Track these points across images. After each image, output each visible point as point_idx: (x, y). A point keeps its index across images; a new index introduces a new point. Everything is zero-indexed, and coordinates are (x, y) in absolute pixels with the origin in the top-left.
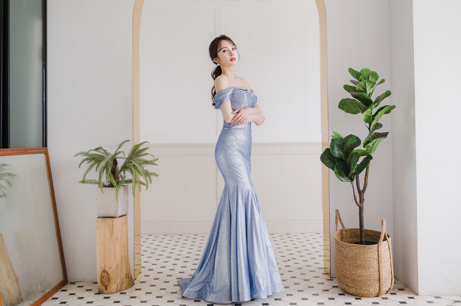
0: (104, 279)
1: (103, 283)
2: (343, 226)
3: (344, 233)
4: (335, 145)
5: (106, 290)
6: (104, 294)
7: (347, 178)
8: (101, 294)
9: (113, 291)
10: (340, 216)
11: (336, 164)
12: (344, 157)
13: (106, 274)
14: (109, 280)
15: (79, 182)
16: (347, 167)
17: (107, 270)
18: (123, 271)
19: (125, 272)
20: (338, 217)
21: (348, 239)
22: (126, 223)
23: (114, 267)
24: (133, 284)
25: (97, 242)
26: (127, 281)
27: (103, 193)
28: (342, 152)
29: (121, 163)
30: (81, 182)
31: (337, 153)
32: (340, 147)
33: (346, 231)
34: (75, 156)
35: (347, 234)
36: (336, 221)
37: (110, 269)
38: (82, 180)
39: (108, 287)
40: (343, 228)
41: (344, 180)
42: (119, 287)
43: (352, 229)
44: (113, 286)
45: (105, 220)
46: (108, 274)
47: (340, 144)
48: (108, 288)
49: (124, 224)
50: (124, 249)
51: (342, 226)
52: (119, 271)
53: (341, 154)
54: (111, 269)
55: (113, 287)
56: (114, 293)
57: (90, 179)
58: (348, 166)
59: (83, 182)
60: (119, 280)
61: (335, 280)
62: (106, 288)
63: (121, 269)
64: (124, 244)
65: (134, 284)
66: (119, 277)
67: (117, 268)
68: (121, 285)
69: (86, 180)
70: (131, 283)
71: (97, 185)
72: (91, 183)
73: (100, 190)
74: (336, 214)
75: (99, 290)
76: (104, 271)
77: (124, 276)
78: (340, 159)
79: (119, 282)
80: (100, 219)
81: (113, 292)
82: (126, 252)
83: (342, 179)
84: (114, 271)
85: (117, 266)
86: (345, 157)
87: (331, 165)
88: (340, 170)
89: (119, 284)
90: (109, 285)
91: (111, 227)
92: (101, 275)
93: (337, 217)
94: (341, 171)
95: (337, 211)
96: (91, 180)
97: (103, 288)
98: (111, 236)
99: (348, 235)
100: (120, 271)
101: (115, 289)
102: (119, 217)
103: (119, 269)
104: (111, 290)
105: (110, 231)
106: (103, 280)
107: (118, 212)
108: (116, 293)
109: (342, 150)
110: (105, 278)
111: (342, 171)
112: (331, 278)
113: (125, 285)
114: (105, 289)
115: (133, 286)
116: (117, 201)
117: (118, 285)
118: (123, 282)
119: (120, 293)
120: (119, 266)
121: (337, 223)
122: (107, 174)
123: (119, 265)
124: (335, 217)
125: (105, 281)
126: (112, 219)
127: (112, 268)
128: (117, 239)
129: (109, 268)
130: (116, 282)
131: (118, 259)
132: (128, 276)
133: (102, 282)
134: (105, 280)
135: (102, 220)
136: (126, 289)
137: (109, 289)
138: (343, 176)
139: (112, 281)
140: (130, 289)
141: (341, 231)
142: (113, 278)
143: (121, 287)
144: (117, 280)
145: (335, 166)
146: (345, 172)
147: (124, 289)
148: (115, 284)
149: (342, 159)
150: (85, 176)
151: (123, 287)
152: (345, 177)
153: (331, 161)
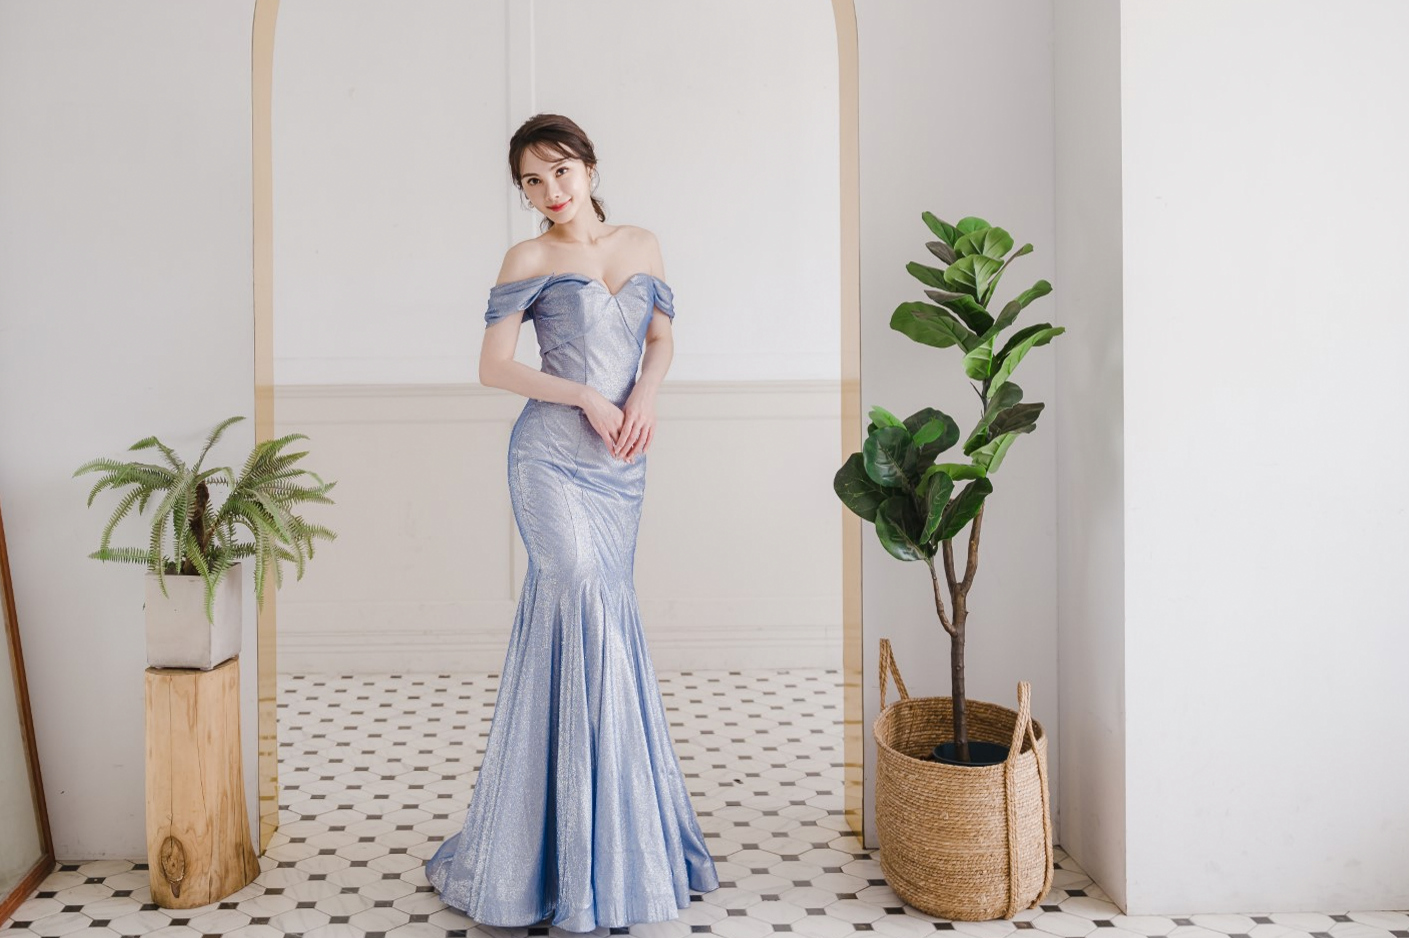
0: (171, 863)
1: (166, 876)
2: (902, 690)
3: (906, 712)
4: (879, 447)
5: (177, 896)
6: (170, 908)
7: (914, 548)
8: (161, 910)
9: (198, 898)
10: (895, 659)
11: (882, 504)
12: (904, 483)
13: (176, 849)
14: (185, 867)
15: (90, 557)
16: (915, 511)
17: (180, 837)
18: (228, 837)
19: (233, 838)
20: (888, 664)
21: (919, 734)
22: (235, 684)
23: (200, 828)
24: (257, 871)
25: (148, 748)
26: (239, 865)
27: (165, 592)
28: (900, 467)
29: (218, 498)
30: (93, 556)
31: (884, 471)
32: (893, 455)
33: (911, 708)
34: (77, 473)
35: (914, 716)
36: (881, 677)
37: (187, 831)
38: (98, 549)
39: (183, 888)
40: (903, 698)
41: (905, 556)
42: (216, 885)
43: (931, 700)
44: (198, 885)
45: (170, 680)
46: (181, 848)
47: (894, 443)
48: (184, 892)
49: (231, 687)
50: (231, 768)
51: (900, 690)
52: (216, 838)
53: (896, 473)
54: (191, 832)
55: (196, 889)
56: (200, 905)
57: (124, 545)
58: (917, 507)
59: (104, 554)
60: (215, 865)
61: (876, 857)
62: (176, 891)
63: (220, 832)
64: (231, 752)
65: (260, 872)
66: (216, 855)
67: (210, 828)
68: (223, 879)
69: (112, 551)
70: (250, 870)
71: (145, 567)
72: (126, 560)
73: (158, 584)
74: (882, 653)
75: (154, 895)
76: (171, 839)
77: (231, 851)
78: (893, 491)
79: (216, 872)
80: (156, 677)
81: (197, 902)
82: (235, 778)
83: (901, 552)
84: (200, 839)
85: (209, 824)
86: (909, 483)
87: (867, 507)
88: (892, 524)
89: (215, 877)
90: (187, 881)
91: (192, 701)
92: (161, 851)
93: (884, 664)
94: (896, 526)
95: (885, 644)
96: (127, 551)
97: (168, 891)
98: (191, 728)
99: (919, 718)
100: (220, 837)
101: (203, 894)
102: (216, 668)
103: (215, 832)
104: (192, 897)
105: (188, 714)
106: (168, 866)
107: (212, 652)
108: (206, 904)
109: (900, 463)
110: (173, 860)
111: (901, 528)
112: (864, 848)
113: (232, 878)
114: (172, 895)
115: (260, 880)
116: (210, 620)
117: (214, 882)
118: (227, 871)
119: (218, 904)
120: (215, 823)
121: (884, 685)
122: (179, 535)
123: (214, 818)
124: (878, 664)
125: (174, 870)
126: (192, 676)
127: (193, 830)
128: (209, 737)
129: (185, 828)
130: (206, 870)
131: (213, 801)
132: (241, 850)
133: (163, 871)
134: (174, 865)
135: (164, 680)
136: (235, 891)
137: (186, 894)
138: (903, 544)
139: (195, 869)
140: (247, 889)
141: (898, 707)
142: (197, 860)
143: (222, 886)
144: (210, 864)
145: (878, 511)
146: (909, 530)
147: (231, 890)
148: (203, 878)
149: (900, 489)
150: (108, 533)
151: (227, 887)
152: (908, 546)
153: (866, 495)
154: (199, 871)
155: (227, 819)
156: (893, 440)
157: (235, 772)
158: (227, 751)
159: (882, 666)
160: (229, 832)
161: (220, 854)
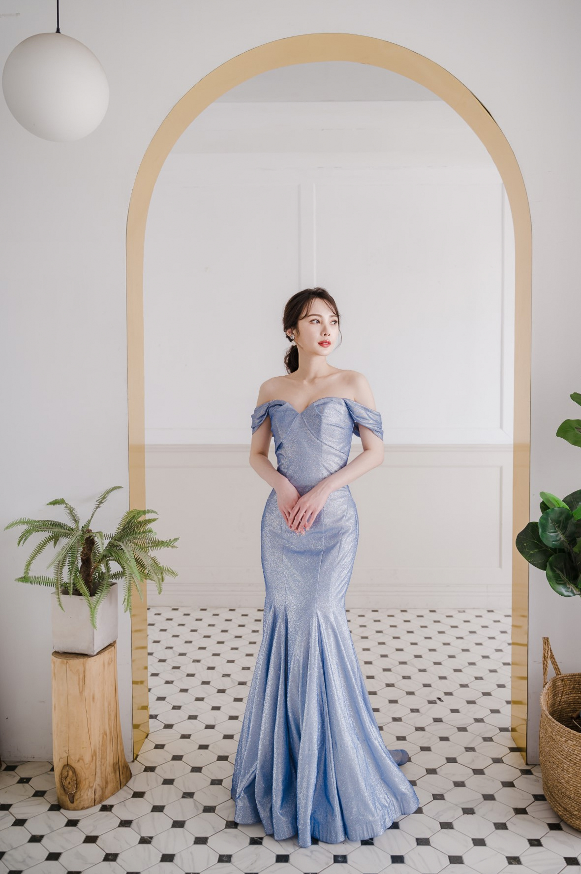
0: (68, 782)
1: (64, 790)
2: (556, 668)
3: (559, 683)
4: (550, 521)
5: (72, 802)
6: (68, 809)
7: (571, 587)
8: (62, 811)
9: (86, 804)
10: (553, 654)
11: (551, 558)
12: (566, 544)
13: (71, 773)
14: (77, 784)
15: (16, 580)
16: (572, 562)
17: (74, 765)
18: (108, 762)
19: (112, 758)
20: (548, 656)
21: (567, 696)
22: (113, 661)
23: (87, 758)
24: (129, 775)
25: (53, 703)
26: (116, 778)
27: (62, 609)
28: (564, 534)
29: (101, 545)
30: (19, 580)
31: (553, 537)
32: (559, 527)
33: (562, 680)
34: (7, 528)
35: (564, 685)
36: (544, 664)
37: (79, 761)
38: (22, 575)
39: (76, 797)
40: (557, 674)
41: (566, 593)
42: (99, 793)
43: (576, 675)
44: (86, 795)
45: (67, 662)
46: (74, 772)
47: (560, 519)
48: (77, 800)
49: (109, 664)
50: (109, 715)
52: (98, 763)
53: (561, 538)
54: (81, 761)
55: (85, 797)
56: (88, 808)
57: (37, 575)
58: (574, 560)
59: (26, 579)
60: (98, 781)
62: (71, 799)
63: (102, 759)
64: (109, 704)
65: (131, 776)
66: (99, 774)
67: (94, 758)
68: (103, 789)
69: (30, 577)
70: (123, 778)
71: (53, 589)
72: (39, 583)
73: (56, 599)
74: (545, 650)
75: (58, 800)
76: (67, 766)
77: (109, 769)
78: (558, 550)
79: (99, 785)
80: (58, 660)
81: (86, 806)
82: (113, 722)
83: (563, 590)
84: (87, 766)
85: (94, 754)
86: (569, 544)
87: (539, 559)
88: (558, 571)
89: (98, 789)
90: (78, 793)
91: (81, 676)
92: (61, 774)
93: (546, 655)
94: (560, 573)
95: (546, 641)
96: (40, 578)
97: (66, 799)
98: (81, 693)
99: (568, 687)
100: (101, 762)
101: (90, 801)
102: (98, 654)
103: (98, 759)
104: (82, 803)
105: (79, 684)
106: (66, 783)
107: (95, 644)
108: (92, 806)
109: (563, 532)
110: (68, 780)
111: (563, 574)
112: (527, 764)
113: (110, 787)
114: (69, 801)
115: (130, 784)
116: (94, 627)
117: (97, 792)
118: (107, 783)
119: (100, 806)
120: (98, 754)
121: (546, 669)
122: (71, 572)
123: (97, 750)
124: (542, 655)
125: (70, 786)
126: (81, 660)
127: (83, 760)
128: (93, 698)
129: (77, 759)
130: (91, 785)
131: (96, 739)
132: (117, 767)
133: (63, 786)
134: (69, 783)
135: (63, 663)
136: (113, 794)
137: (78, 801)
138: (564, 584)
139: (84, 785)
140: (121, 792)
141: (554, 682)
142: (86, 779)
143: (103, 793)
144: (95, 780)
145: (548, 564)
146: (568, 575)
147: (110, 795)
148: (90, 790)
149: (564, 549)
150: (28, 565)
151: (106, 793)
152: (568, 586)
153: (539, 551)
154: (87, 786)
155: (106, 749)
156: (560, 517)
157: (113, 717)
158: (106, 704)
159: (544, 657)
160: (108, 758)
161: (101, 773)
